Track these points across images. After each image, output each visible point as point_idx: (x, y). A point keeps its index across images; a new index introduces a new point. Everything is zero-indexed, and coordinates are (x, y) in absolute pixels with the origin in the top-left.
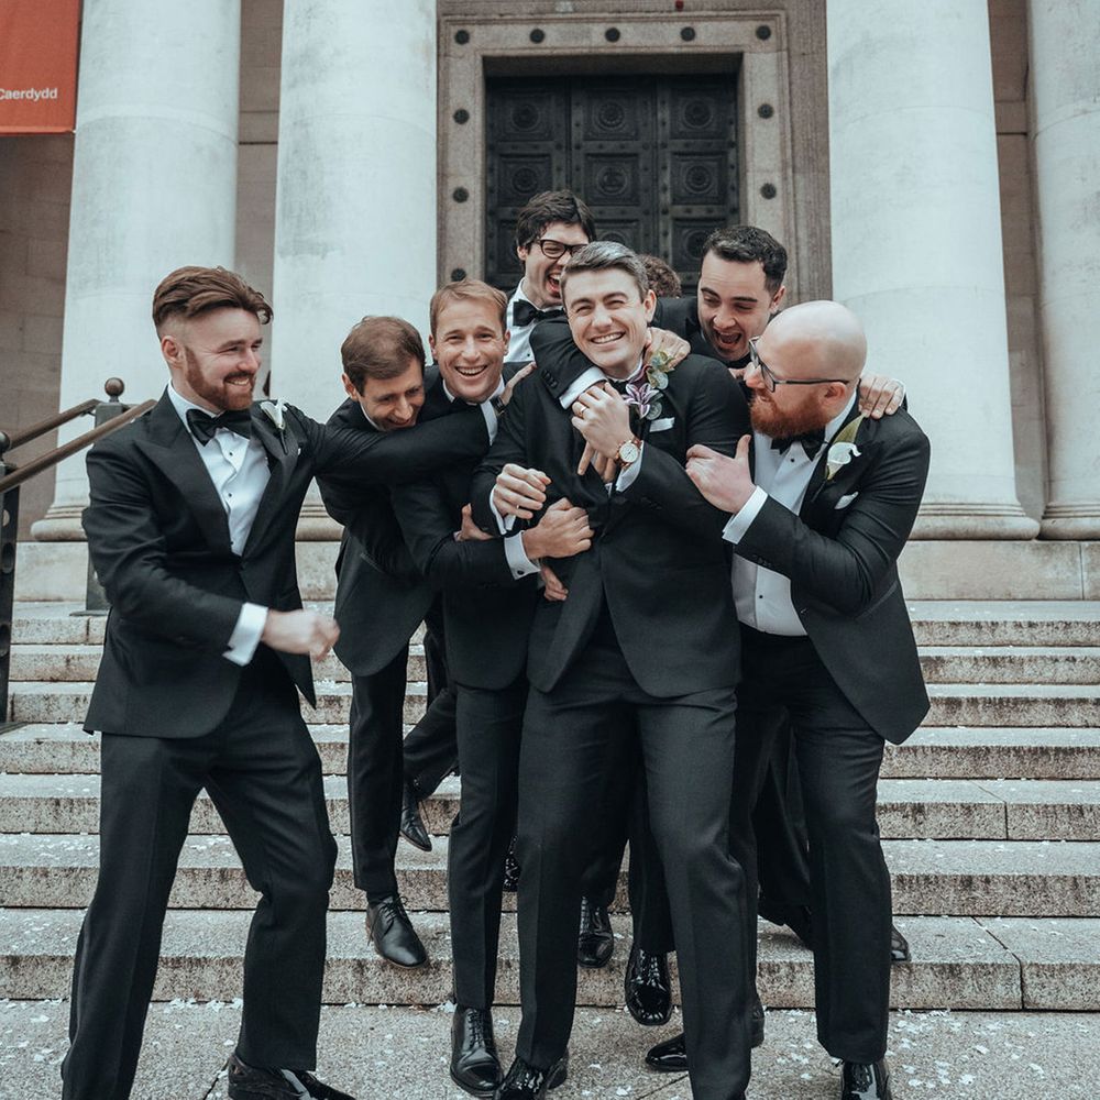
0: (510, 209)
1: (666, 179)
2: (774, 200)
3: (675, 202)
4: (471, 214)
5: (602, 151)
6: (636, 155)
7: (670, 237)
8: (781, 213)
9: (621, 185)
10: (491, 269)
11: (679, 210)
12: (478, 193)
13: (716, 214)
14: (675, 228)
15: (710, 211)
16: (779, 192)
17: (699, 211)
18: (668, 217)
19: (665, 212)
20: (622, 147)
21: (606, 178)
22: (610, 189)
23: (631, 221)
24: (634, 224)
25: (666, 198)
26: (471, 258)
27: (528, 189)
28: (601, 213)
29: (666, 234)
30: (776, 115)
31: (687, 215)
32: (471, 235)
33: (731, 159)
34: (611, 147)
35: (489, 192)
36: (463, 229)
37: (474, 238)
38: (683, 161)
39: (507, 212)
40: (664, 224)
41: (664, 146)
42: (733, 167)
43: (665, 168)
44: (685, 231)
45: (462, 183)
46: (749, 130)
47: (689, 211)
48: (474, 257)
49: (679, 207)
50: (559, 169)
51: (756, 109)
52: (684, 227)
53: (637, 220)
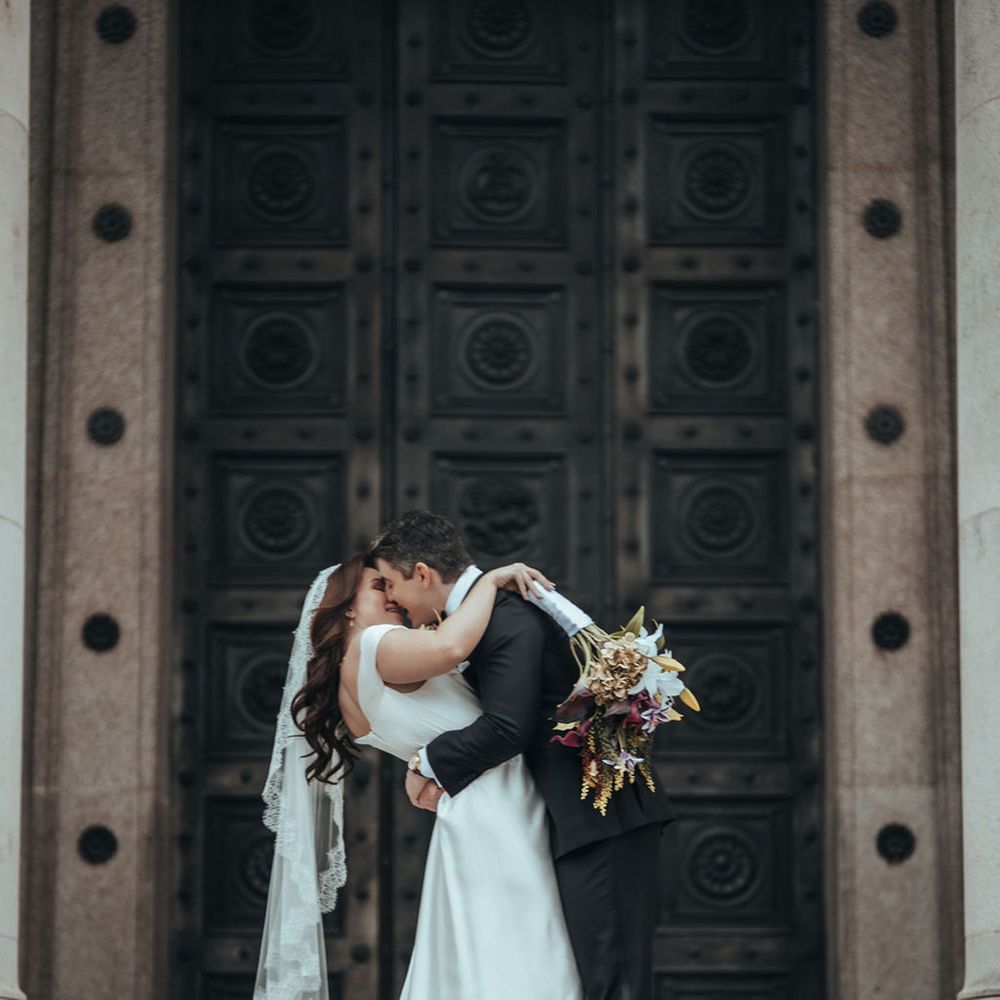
0: (240, 254)
1: (634, 183)
2: (896, 241)
3: (657, 239)
4: (138, 270)
5: (476, 110)
6: (558, 123)
7: (642, 330)
8: (910, 273)
9: (520, 198)
10: (190, 406)
11: (666, 262)
12: (157, 218)
13: (757, 272)
14: (655, 305)
15: (744, 264)
16: (909, 222)
17: (714, 265)
18: (638, 278)
19: (631, 266)
20: (527, 101)
21: (483, 181)
22: (492, 206)
23: (545, 290)
24: (555, 296)
25: (633, 230)
26: (138, 382)
27: (286, 204)
28: (471, 267)
29: (631, 321)
30: (903, 28)
31: (687, 275)
32: (138, 323)
33: (799, 135)
34: (498, 100)
35: (185, 211)
36: (116, 309)
37: (145, 330)
38: (678, 135)
39: (232, 264)
40: (628, 297)
41: (631, 98)
42: (801, 152)
43: (631, 154)
44: (681, 315)
45: (113, 192)
46: (835, 64)
47: (689, 264)
48: (145, 379)
49: (670, 255)
50: (365, 155)
51: (852, 15)
52: (678, 304)
53: (559, 288)
